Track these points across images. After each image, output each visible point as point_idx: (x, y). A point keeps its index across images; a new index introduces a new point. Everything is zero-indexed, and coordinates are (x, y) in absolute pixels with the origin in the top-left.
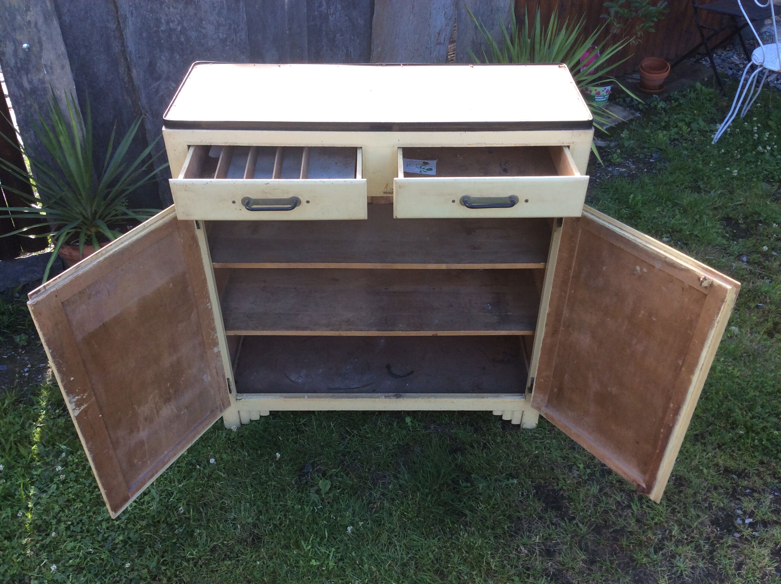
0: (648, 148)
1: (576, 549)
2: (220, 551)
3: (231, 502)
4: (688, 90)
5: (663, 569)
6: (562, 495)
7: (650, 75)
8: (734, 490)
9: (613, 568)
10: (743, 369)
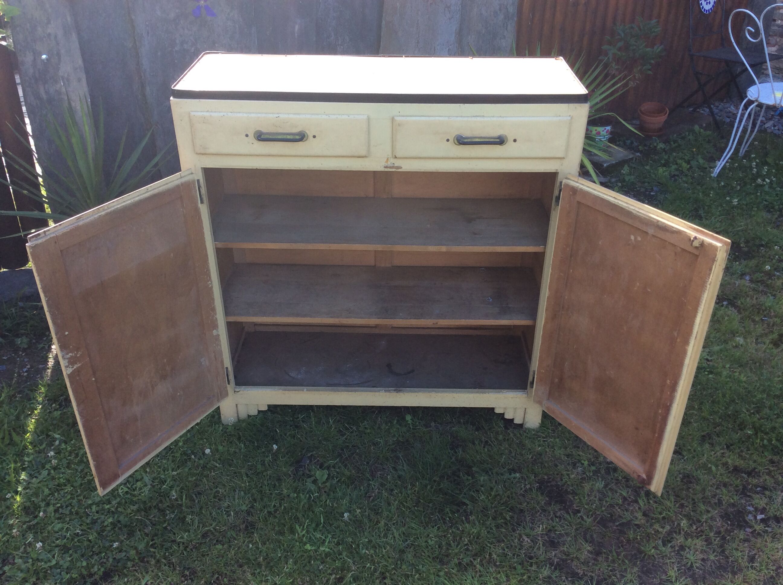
0: (649, 183)
1: (581, 541)
2: (211, 537)
3: (225, 491)
4: (687, 133)
5: (672, 561)
6: (566, 490)
7: (649, 118)
8: (745, 488)
9: (619, 559)
10: (750, 374)
